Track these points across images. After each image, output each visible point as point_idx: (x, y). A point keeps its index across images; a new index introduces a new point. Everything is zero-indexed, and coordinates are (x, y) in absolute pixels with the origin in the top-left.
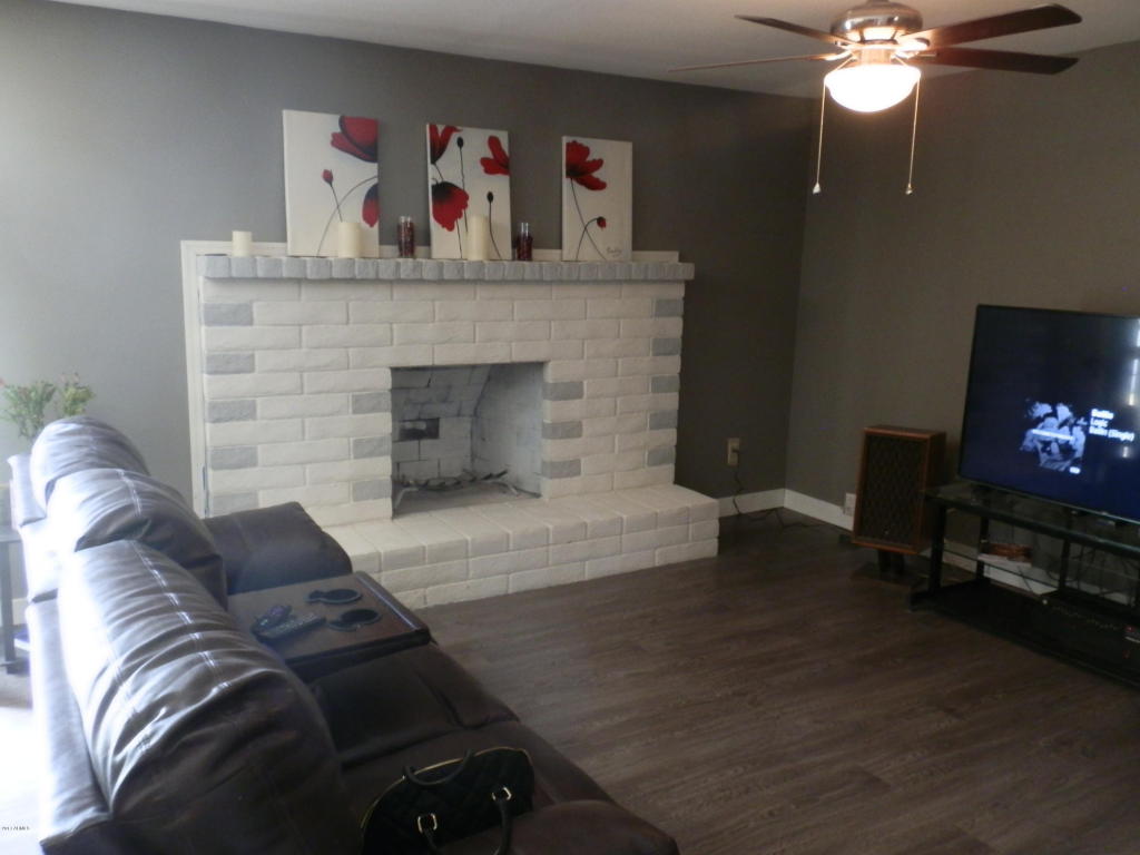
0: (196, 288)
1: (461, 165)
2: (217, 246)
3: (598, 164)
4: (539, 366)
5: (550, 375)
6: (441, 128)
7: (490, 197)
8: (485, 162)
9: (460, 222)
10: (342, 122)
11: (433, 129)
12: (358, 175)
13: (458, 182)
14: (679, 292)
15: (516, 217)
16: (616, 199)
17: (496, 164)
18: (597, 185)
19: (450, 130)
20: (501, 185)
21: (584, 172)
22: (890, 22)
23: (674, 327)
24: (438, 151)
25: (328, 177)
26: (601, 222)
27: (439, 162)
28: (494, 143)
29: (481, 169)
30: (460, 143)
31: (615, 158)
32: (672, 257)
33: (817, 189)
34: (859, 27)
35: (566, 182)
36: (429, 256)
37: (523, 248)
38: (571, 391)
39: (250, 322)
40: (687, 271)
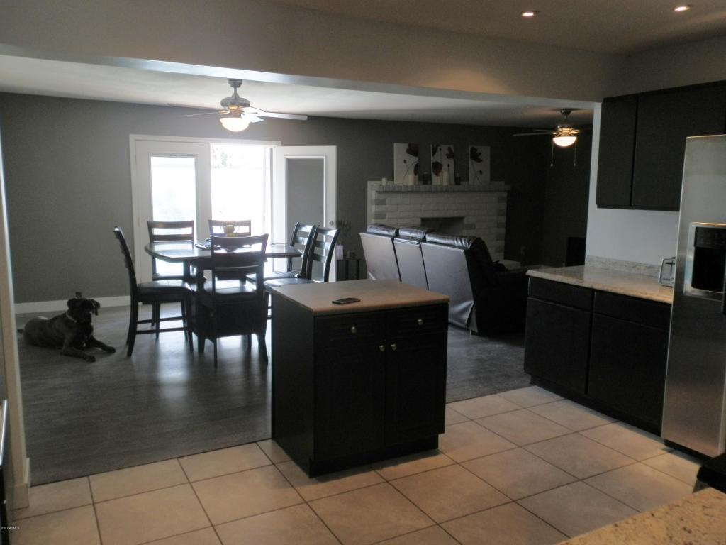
0: (372, 194)
1: (440, 157)
2: (378, 182)
3: (480, 154)
4: (461, 219)
5: (466, 221)
6: (435, 146)
7: (449, 166)
8: (447, 155)
9: (440, 174)
10: (409, 145)
11: (433, 146)
12: (413, 160)
13: (439, 161)
14: (505, 195)
15: (456, 172)
16: (485, 165)
17: (450, 156)
18: (479, 161)
19: (437, 146)
20: (451, 162)
21: (476, 157)
22: (568, 127)
23: (504, 206)
24: (434, 153)
25: (405, 161)
26: (481, 172)
27: (435, 156)
28: (450, 149)
29: (446, 157)
30: (440, 149)
31: (485, 152)
32: (503, 183)
33: (552, 165)
34: (561, 128)
35: (470, 161)
36: (431, 183)
37: (458, 181)
38: (472, 227)
39: (386, 204)
40: (508, 187)
